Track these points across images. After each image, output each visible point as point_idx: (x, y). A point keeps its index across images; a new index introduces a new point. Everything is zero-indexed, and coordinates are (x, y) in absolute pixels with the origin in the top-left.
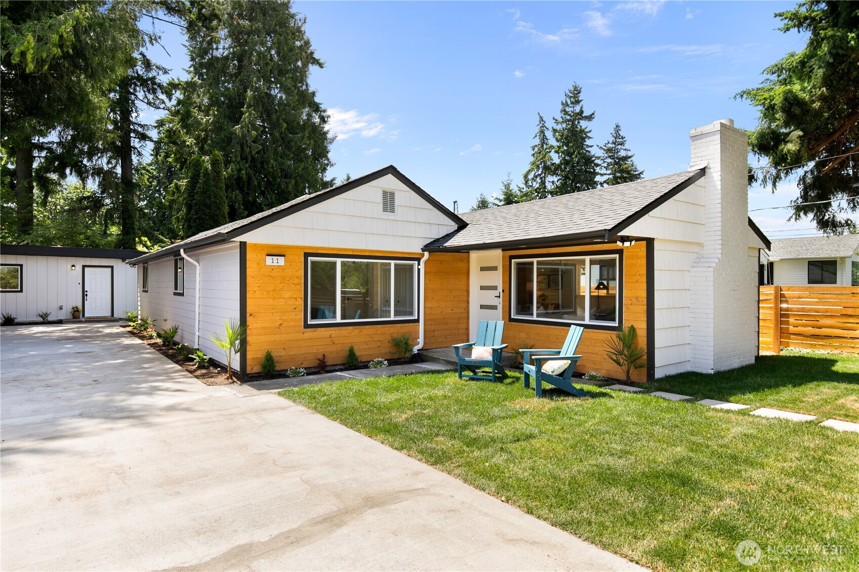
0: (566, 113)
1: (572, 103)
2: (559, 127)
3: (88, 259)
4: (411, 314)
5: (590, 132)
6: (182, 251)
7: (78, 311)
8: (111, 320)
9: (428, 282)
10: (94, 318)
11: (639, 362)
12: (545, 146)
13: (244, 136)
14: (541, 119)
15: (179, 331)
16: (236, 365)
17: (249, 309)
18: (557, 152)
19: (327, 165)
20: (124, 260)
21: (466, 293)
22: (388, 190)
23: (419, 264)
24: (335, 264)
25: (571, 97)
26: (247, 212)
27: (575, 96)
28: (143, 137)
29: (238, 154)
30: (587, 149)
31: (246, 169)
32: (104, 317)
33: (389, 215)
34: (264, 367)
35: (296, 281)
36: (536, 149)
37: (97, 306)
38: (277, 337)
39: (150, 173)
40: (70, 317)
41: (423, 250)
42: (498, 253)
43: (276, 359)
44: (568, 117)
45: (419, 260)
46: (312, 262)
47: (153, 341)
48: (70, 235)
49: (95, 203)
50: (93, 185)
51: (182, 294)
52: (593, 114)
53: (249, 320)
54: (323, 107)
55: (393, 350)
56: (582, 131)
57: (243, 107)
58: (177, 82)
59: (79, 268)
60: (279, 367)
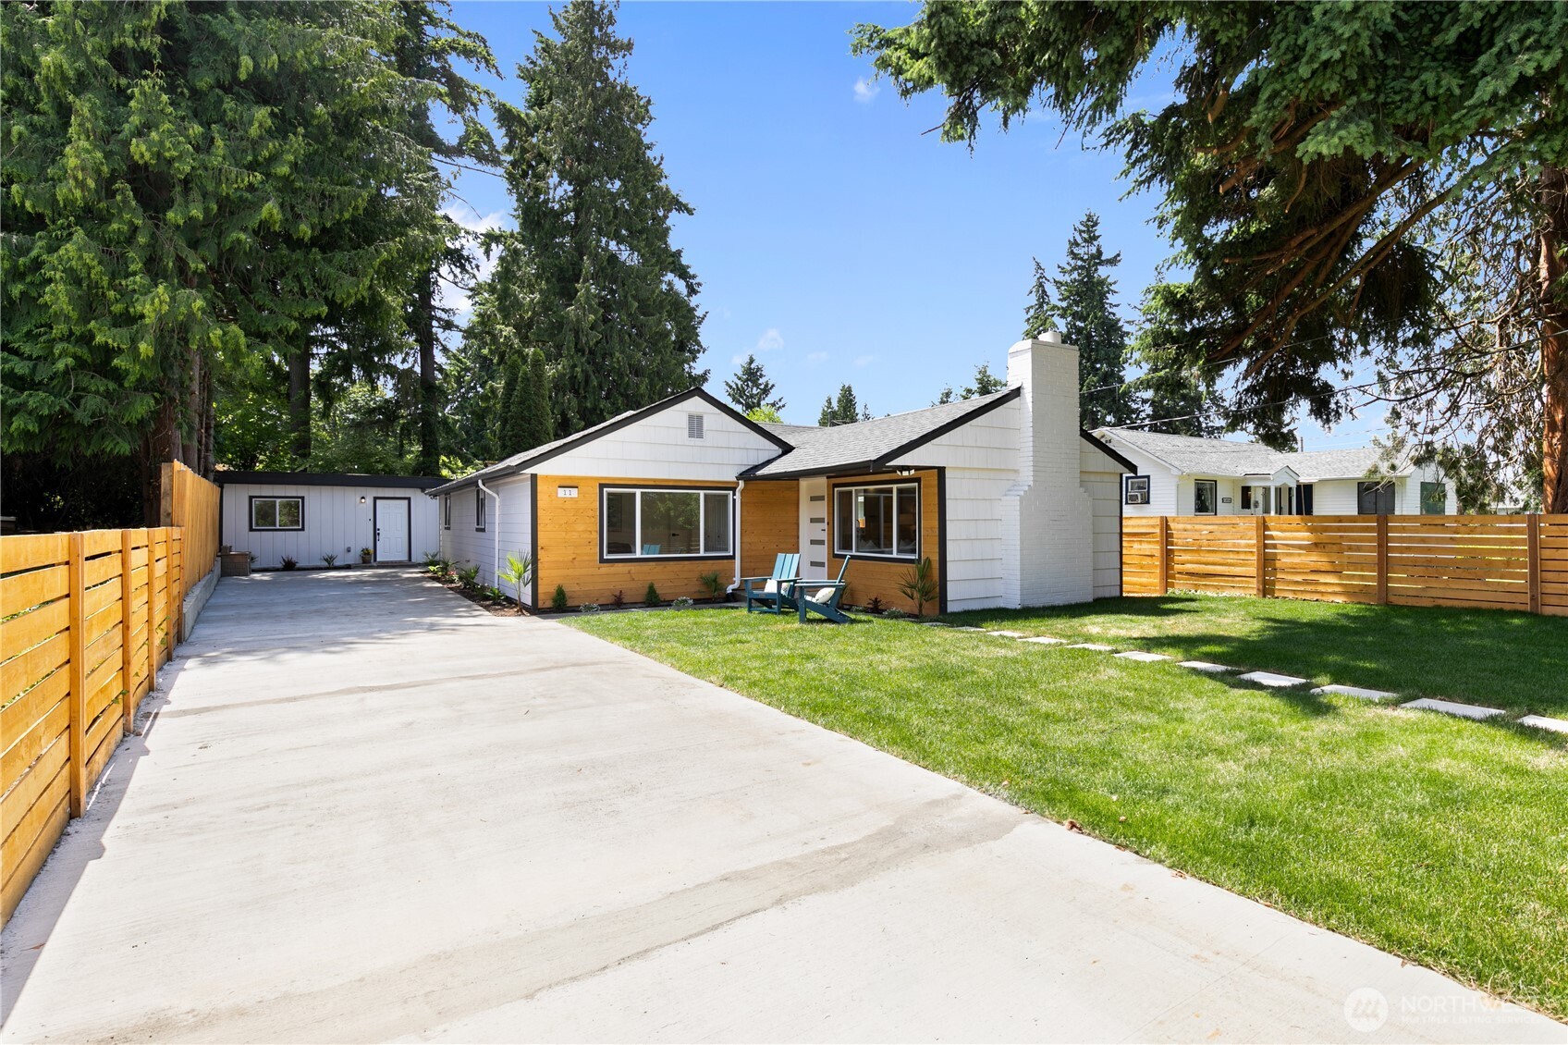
0: (1075, 256)
1: (1085, 241)
2: (1067, 278)
3: (380, 489)
4: (726, 550)
5: (1115, 283)
6: (480, 482)
7: (368, 554)
8: (408, 564)
9: (745, 514)
10: (387, 562)
11: (931, 595)
12: (1045, 307)
13: (578, 321)
14: (1039, 267)
15: (481, 572)
16: (528, 600)
17: (540, 542)
18: (1062, 316)
19: (699, 351)
20: (423, 490)
21: (795, 527)
22: (695, 414)
23: (734, 494)
24: (634, 494)
25: (1081, 232)
26: (583, 423)
27: (1090, 229)
28: (448, 325)
29: (572, 345)
30: (1110, 310)
31: (582, 364)
32: (400, 562)
33: (697, 441)
34: (555, 601)
35: (590, 513)
36: (1032, 312)
37: (392, 547)
38: (570, 572)
39: (462, 363)
40: (359, 561)
41: (738, 478)
42: (822, 481)
43: (568, 595)
44: (1080, 263)
45: (734, 489)
46: (609, 494)
47: (453, 585)
48: (360, 455)
49: (388, 412)
50: (386, 388)
51: (483, 530)
52: (1119, 255)
53: (541, 554)
54: (691, 271)
55: (703, 589)
56: (1102, 282)
57: (578, 282)
58: (498, 232)
59: (369, 501)
60: (570, 603)
